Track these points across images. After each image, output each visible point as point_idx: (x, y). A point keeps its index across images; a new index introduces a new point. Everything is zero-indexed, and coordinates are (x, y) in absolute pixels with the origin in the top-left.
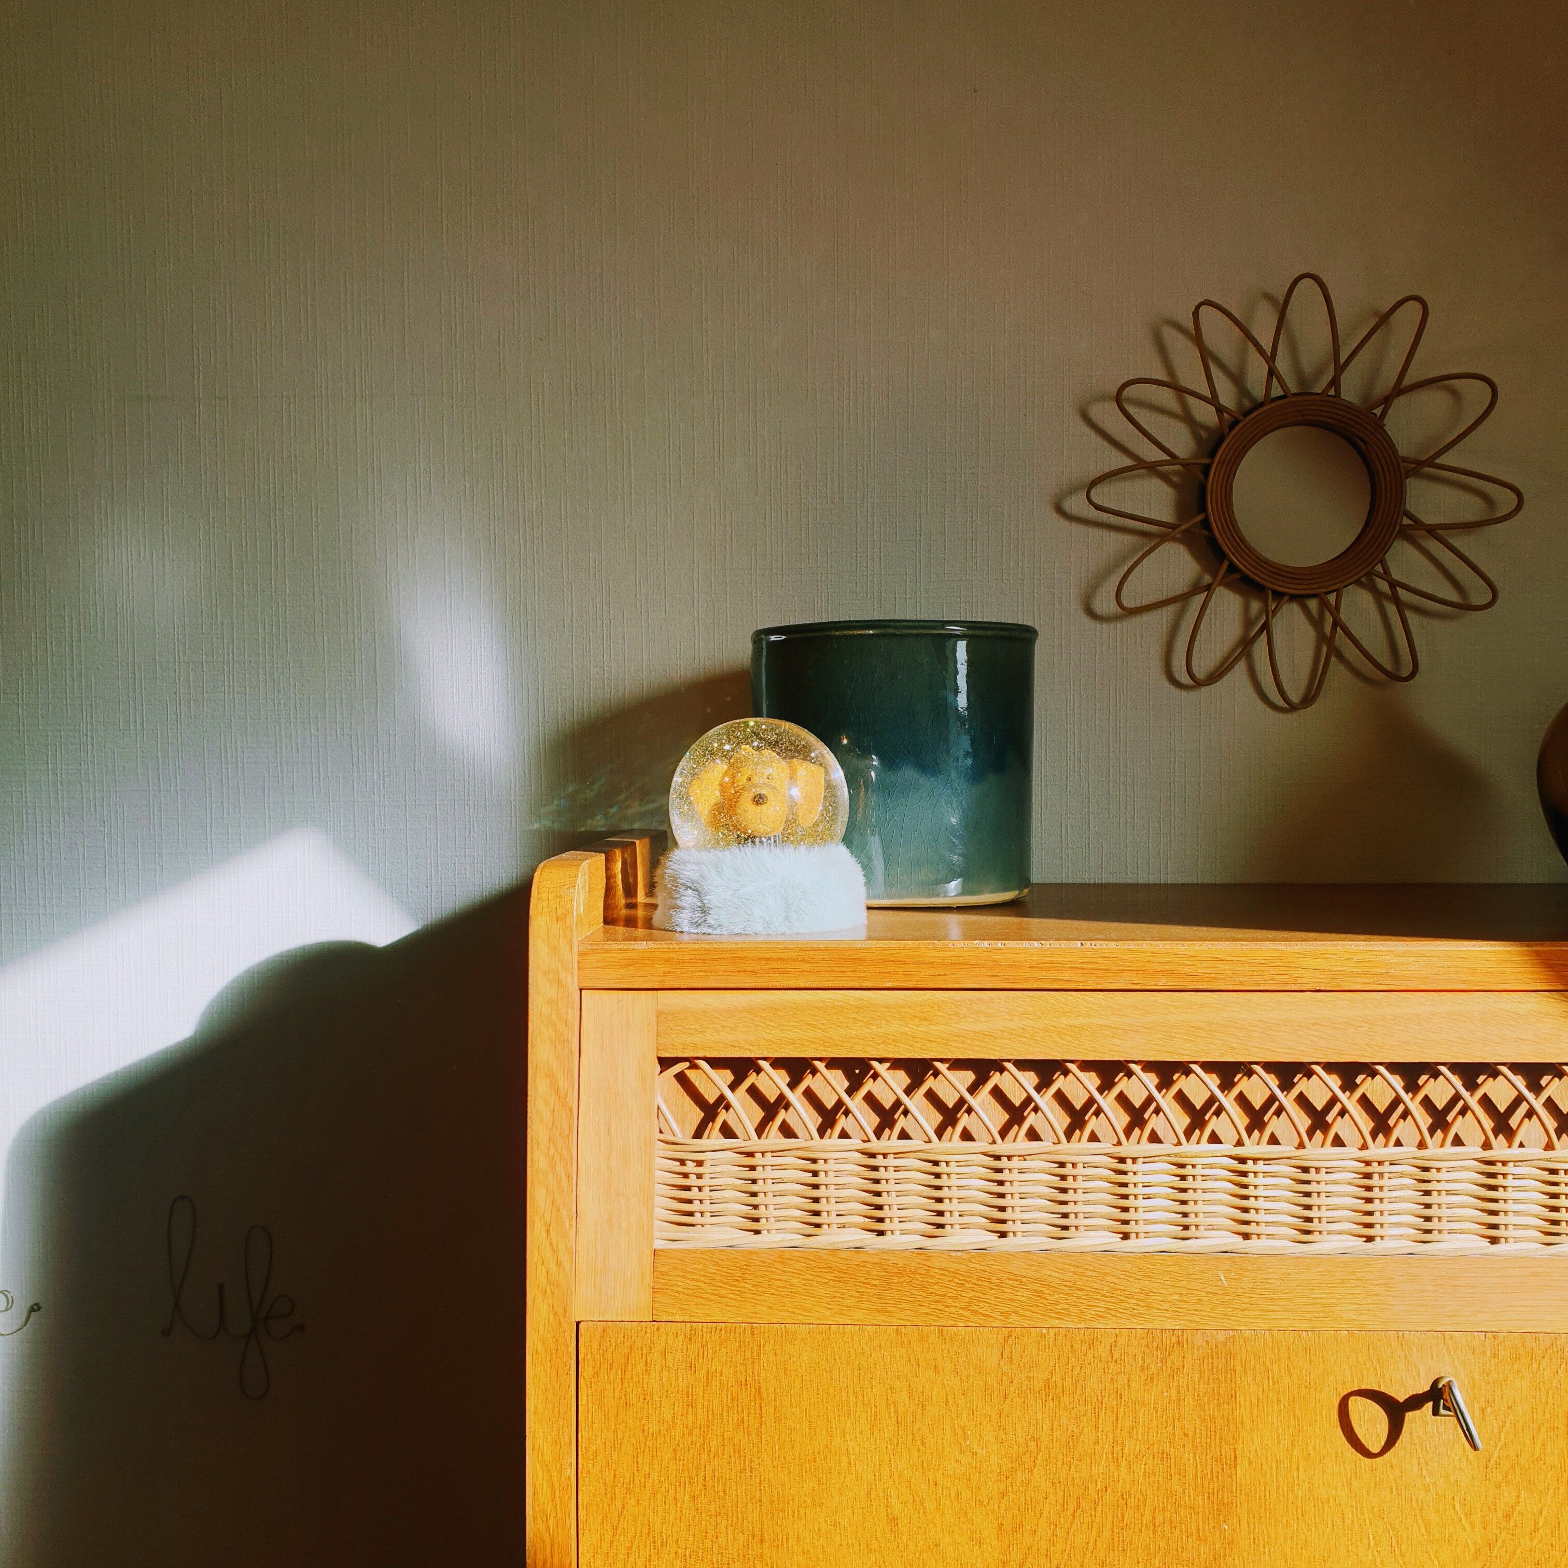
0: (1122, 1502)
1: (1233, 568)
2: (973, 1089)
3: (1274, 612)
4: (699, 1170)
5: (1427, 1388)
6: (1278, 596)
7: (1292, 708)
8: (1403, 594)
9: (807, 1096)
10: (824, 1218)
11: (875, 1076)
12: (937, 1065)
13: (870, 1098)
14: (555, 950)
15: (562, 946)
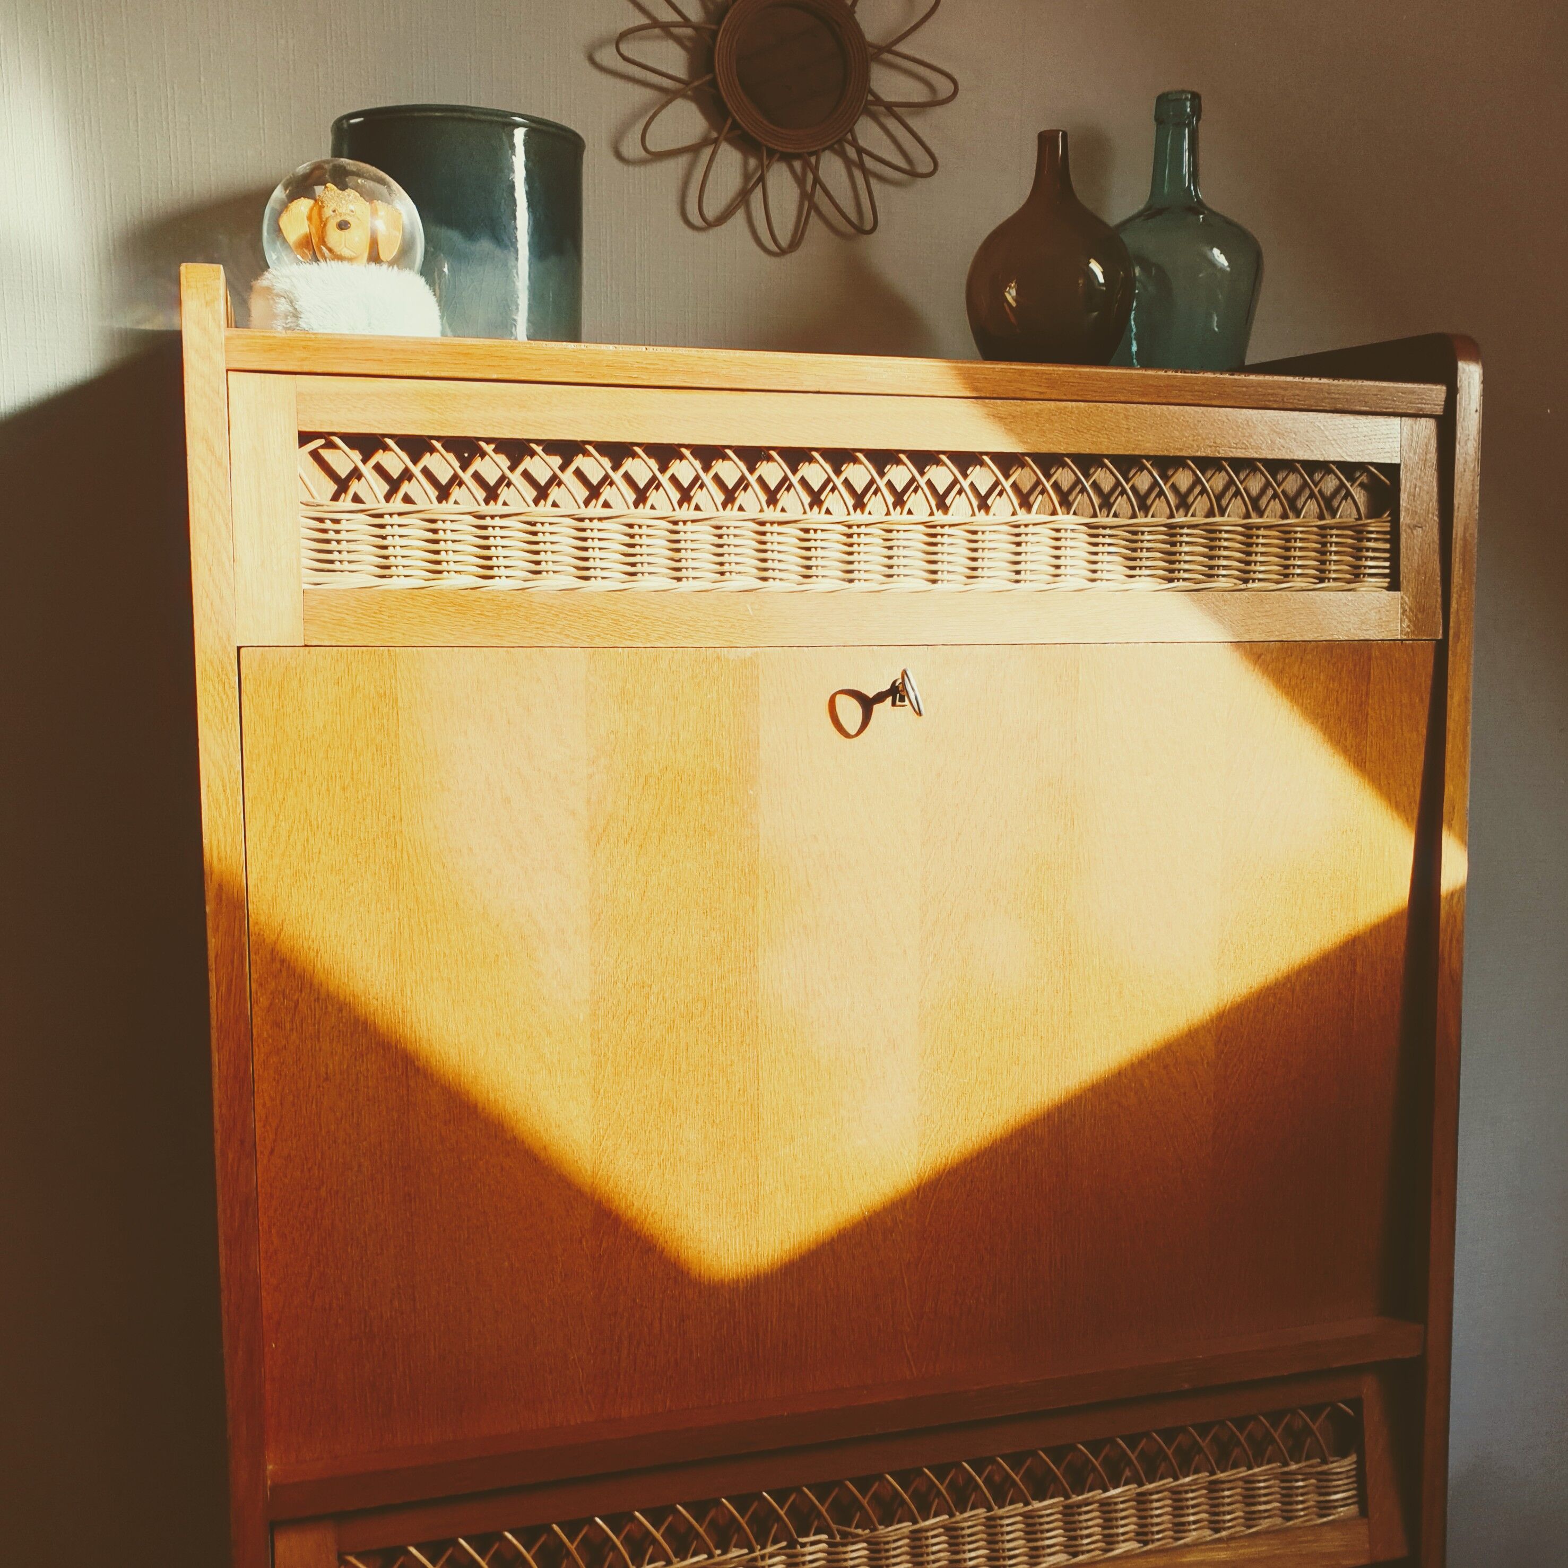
0: (678, 778)
1: (735, 126)
2: (562, 470)
3: (768, 166)
4: (337, 527)
5: (888, 687)
6: (771, 153)
7: (783, 252)
8: (867, 160)
9: (426, 472)
10: (444, 566)
11: (483, 454)
12: (533, 446)
13: (477, 477)
14: (205, 330)
15: (212, 328)
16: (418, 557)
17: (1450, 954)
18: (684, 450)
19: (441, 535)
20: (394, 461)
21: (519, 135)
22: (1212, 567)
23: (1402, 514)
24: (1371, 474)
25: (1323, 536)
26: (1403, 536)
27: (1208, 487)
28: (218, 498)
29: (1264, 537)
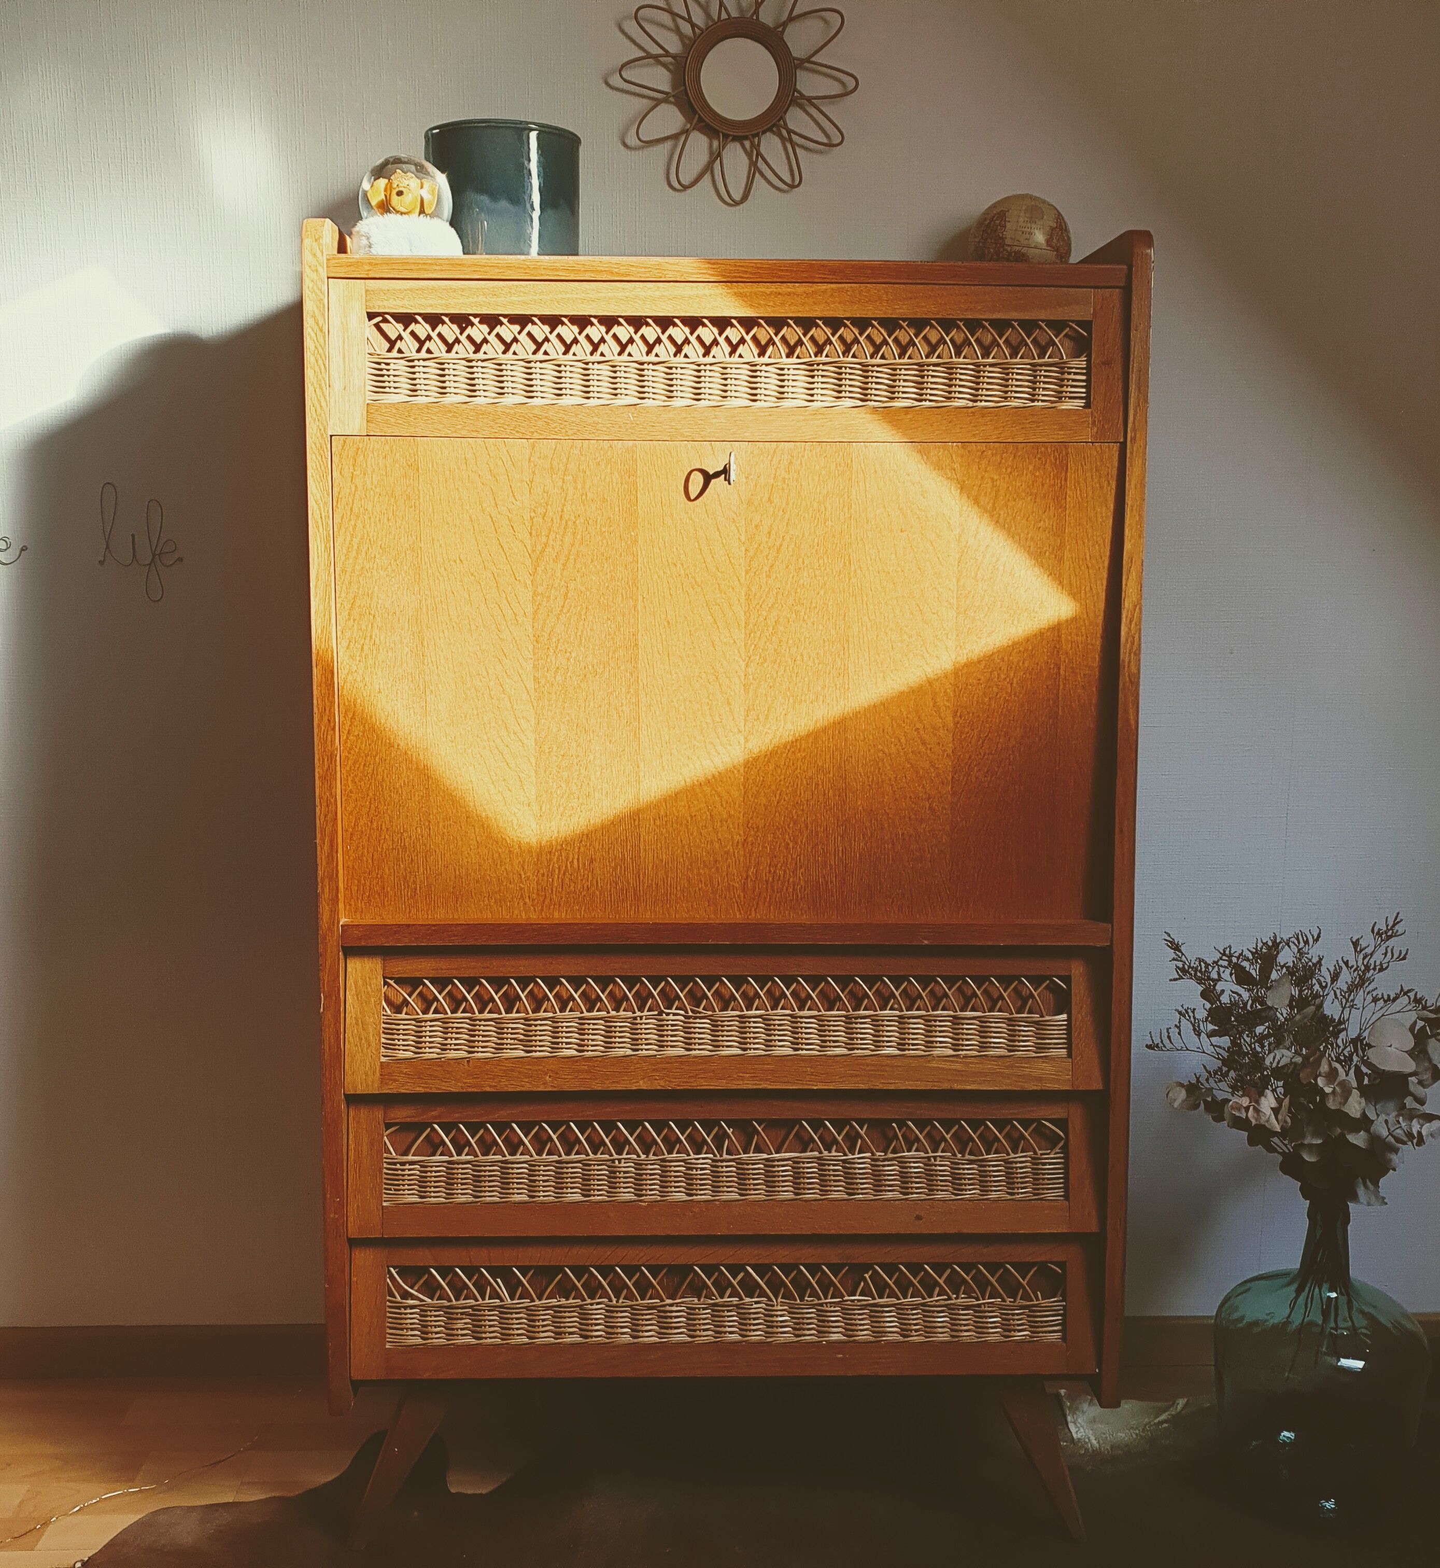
1: (701, 119)
2: (519, 333)
3: (725, 146)
4: (388, 367)
5: (722, 468)
6: (726, 136)
7: (737, 204)
8: (794, 137)
9: (440, 335)
10: (447, 390)
11: (472, 324)
12: (501, 318)
13: (469, 338)
14: (314, 255)
15: (318, 254)
16: (433, 385)
17: (1129, 662)
18: (592, 319)
19: (446, 372)
20: (422, 329)
21: (533, 135)
22: (950, 392)
23: (1093, 356)
24: (1071, 327)
25: (1035, 371)
26: (1094, 370)
27: (948, 339)
28: (320, 350)
29: (989, 372)
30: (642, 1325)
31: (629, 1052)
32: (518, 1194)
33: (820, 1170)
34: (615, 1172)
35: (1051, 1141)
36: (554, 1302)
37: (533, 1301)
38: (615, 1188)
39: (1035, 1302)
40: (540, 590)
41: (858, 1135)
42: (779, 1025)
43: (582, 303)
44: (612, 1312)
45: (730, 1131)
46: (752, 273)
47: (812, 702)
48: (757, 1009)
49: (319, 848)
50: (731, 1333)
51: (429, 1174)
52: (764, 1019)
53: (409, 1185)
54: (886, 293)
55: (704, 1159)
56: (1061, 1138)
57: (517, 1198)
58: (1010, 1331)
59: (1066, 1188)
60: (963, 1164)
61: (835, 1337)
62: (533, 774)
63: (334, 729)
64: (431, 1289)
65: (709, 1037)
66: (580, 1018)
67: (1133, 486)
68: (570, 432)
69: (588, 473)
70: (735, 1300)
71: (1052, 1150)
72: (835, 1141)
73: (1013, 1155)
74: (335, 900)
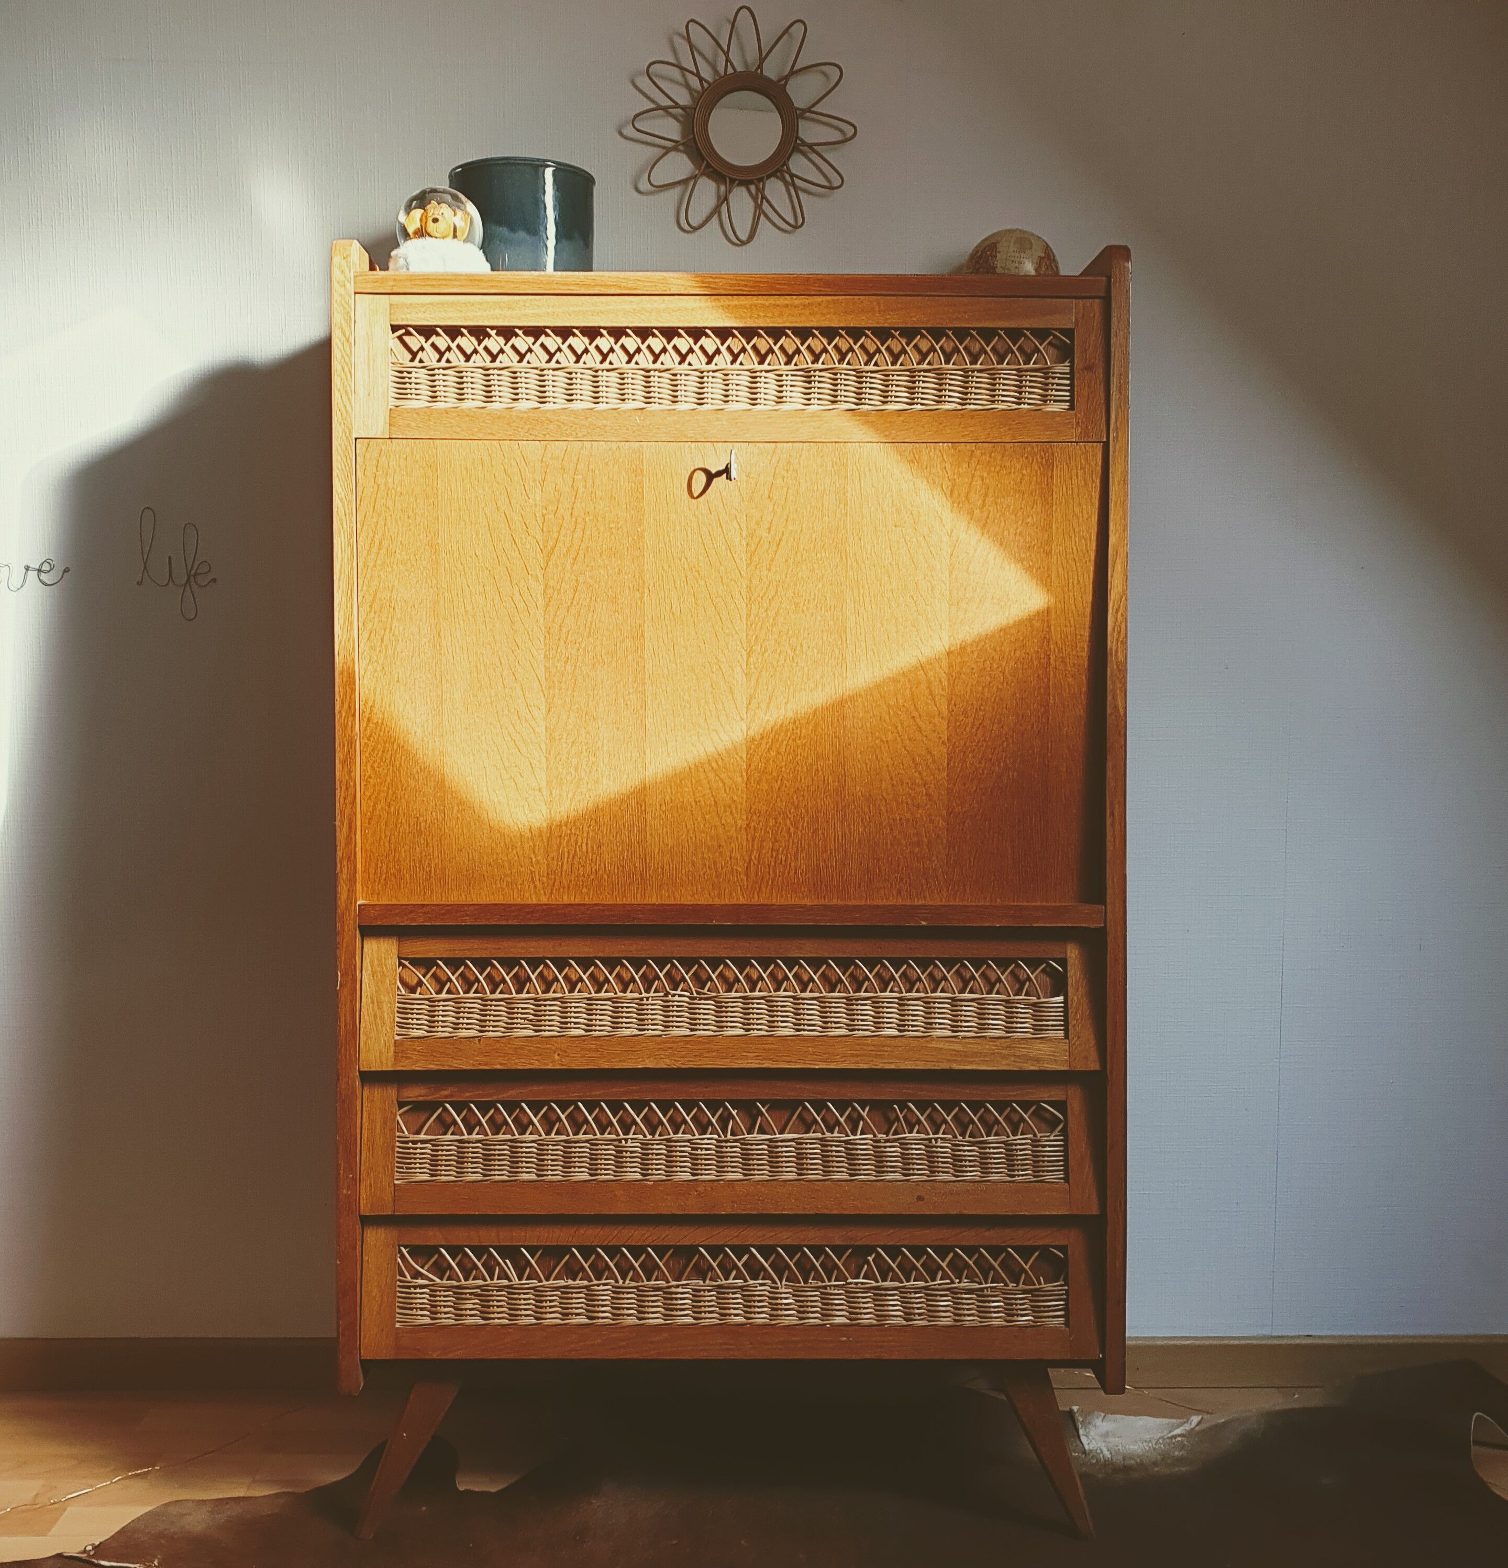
2: (533, 344)
4: (409, 375)
5: (723, 467)
6: (732, 181)
9: (459, 347)
10: (465, 396)
11: (489, 336)
12: (517, 330)
13: (486, 349)
14: (343, 272)
15: (347, 270)
16: (452, 392)
18: (602, 330)
19: (465, 379)
20: (442, 341)
21: (549, 172)
22: (940, 396)
23: (1076, 361)
24: (1055, 336)
25: (1021, 376)
26: (1077, 375)
27: (937, 347)
28: (347, 358)
29: (977, 377)
30: (648, 1307)
31: (636, 1032)
32: (527, 1173)
33: (822, 1151)
34: (621, 1152)
35: (1052, 1124)
36: (562, 1283)
37: (540, 1281)
38: (622, 1167)
39: (1038, 1286)
40: (551, 583)
41: (861, 1117)
42: (782, 1006)
43: (593, 315)
44: (619, 1293)
45: (734, 1113)
46: (751, 287)
47: (811, 691)
48: (760, 991)
49: (338, 830)
50: (736, 1315)
51: (440, 1153)
52: (767, 1001)
53: (420, 1163)
54: (878, 304)
55: (708, 1139)
56: (1060, 1121)
57: (525, 1177)
58: (1013, 1315)
59: (1066, 1171)
60: (964, 1146)
61: (838, 1320)
62: (544, 760)
63: (354, 715)
64: (441, 1269)
65: (714, 1018)
66: (589, 999)
67: (1116, 483)
68: (580, 434)
69: (597, 472)
70: (740, 1282)
71: (1051, 1132)
72: (838, 1123)
73: (1012, 1138)
74: (353, 880)
